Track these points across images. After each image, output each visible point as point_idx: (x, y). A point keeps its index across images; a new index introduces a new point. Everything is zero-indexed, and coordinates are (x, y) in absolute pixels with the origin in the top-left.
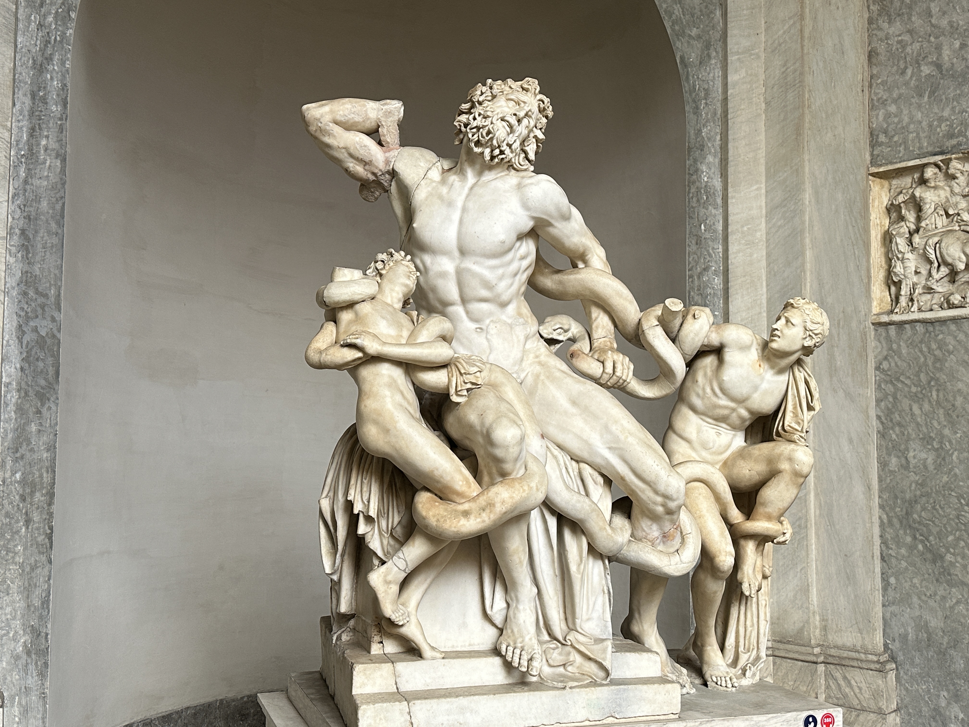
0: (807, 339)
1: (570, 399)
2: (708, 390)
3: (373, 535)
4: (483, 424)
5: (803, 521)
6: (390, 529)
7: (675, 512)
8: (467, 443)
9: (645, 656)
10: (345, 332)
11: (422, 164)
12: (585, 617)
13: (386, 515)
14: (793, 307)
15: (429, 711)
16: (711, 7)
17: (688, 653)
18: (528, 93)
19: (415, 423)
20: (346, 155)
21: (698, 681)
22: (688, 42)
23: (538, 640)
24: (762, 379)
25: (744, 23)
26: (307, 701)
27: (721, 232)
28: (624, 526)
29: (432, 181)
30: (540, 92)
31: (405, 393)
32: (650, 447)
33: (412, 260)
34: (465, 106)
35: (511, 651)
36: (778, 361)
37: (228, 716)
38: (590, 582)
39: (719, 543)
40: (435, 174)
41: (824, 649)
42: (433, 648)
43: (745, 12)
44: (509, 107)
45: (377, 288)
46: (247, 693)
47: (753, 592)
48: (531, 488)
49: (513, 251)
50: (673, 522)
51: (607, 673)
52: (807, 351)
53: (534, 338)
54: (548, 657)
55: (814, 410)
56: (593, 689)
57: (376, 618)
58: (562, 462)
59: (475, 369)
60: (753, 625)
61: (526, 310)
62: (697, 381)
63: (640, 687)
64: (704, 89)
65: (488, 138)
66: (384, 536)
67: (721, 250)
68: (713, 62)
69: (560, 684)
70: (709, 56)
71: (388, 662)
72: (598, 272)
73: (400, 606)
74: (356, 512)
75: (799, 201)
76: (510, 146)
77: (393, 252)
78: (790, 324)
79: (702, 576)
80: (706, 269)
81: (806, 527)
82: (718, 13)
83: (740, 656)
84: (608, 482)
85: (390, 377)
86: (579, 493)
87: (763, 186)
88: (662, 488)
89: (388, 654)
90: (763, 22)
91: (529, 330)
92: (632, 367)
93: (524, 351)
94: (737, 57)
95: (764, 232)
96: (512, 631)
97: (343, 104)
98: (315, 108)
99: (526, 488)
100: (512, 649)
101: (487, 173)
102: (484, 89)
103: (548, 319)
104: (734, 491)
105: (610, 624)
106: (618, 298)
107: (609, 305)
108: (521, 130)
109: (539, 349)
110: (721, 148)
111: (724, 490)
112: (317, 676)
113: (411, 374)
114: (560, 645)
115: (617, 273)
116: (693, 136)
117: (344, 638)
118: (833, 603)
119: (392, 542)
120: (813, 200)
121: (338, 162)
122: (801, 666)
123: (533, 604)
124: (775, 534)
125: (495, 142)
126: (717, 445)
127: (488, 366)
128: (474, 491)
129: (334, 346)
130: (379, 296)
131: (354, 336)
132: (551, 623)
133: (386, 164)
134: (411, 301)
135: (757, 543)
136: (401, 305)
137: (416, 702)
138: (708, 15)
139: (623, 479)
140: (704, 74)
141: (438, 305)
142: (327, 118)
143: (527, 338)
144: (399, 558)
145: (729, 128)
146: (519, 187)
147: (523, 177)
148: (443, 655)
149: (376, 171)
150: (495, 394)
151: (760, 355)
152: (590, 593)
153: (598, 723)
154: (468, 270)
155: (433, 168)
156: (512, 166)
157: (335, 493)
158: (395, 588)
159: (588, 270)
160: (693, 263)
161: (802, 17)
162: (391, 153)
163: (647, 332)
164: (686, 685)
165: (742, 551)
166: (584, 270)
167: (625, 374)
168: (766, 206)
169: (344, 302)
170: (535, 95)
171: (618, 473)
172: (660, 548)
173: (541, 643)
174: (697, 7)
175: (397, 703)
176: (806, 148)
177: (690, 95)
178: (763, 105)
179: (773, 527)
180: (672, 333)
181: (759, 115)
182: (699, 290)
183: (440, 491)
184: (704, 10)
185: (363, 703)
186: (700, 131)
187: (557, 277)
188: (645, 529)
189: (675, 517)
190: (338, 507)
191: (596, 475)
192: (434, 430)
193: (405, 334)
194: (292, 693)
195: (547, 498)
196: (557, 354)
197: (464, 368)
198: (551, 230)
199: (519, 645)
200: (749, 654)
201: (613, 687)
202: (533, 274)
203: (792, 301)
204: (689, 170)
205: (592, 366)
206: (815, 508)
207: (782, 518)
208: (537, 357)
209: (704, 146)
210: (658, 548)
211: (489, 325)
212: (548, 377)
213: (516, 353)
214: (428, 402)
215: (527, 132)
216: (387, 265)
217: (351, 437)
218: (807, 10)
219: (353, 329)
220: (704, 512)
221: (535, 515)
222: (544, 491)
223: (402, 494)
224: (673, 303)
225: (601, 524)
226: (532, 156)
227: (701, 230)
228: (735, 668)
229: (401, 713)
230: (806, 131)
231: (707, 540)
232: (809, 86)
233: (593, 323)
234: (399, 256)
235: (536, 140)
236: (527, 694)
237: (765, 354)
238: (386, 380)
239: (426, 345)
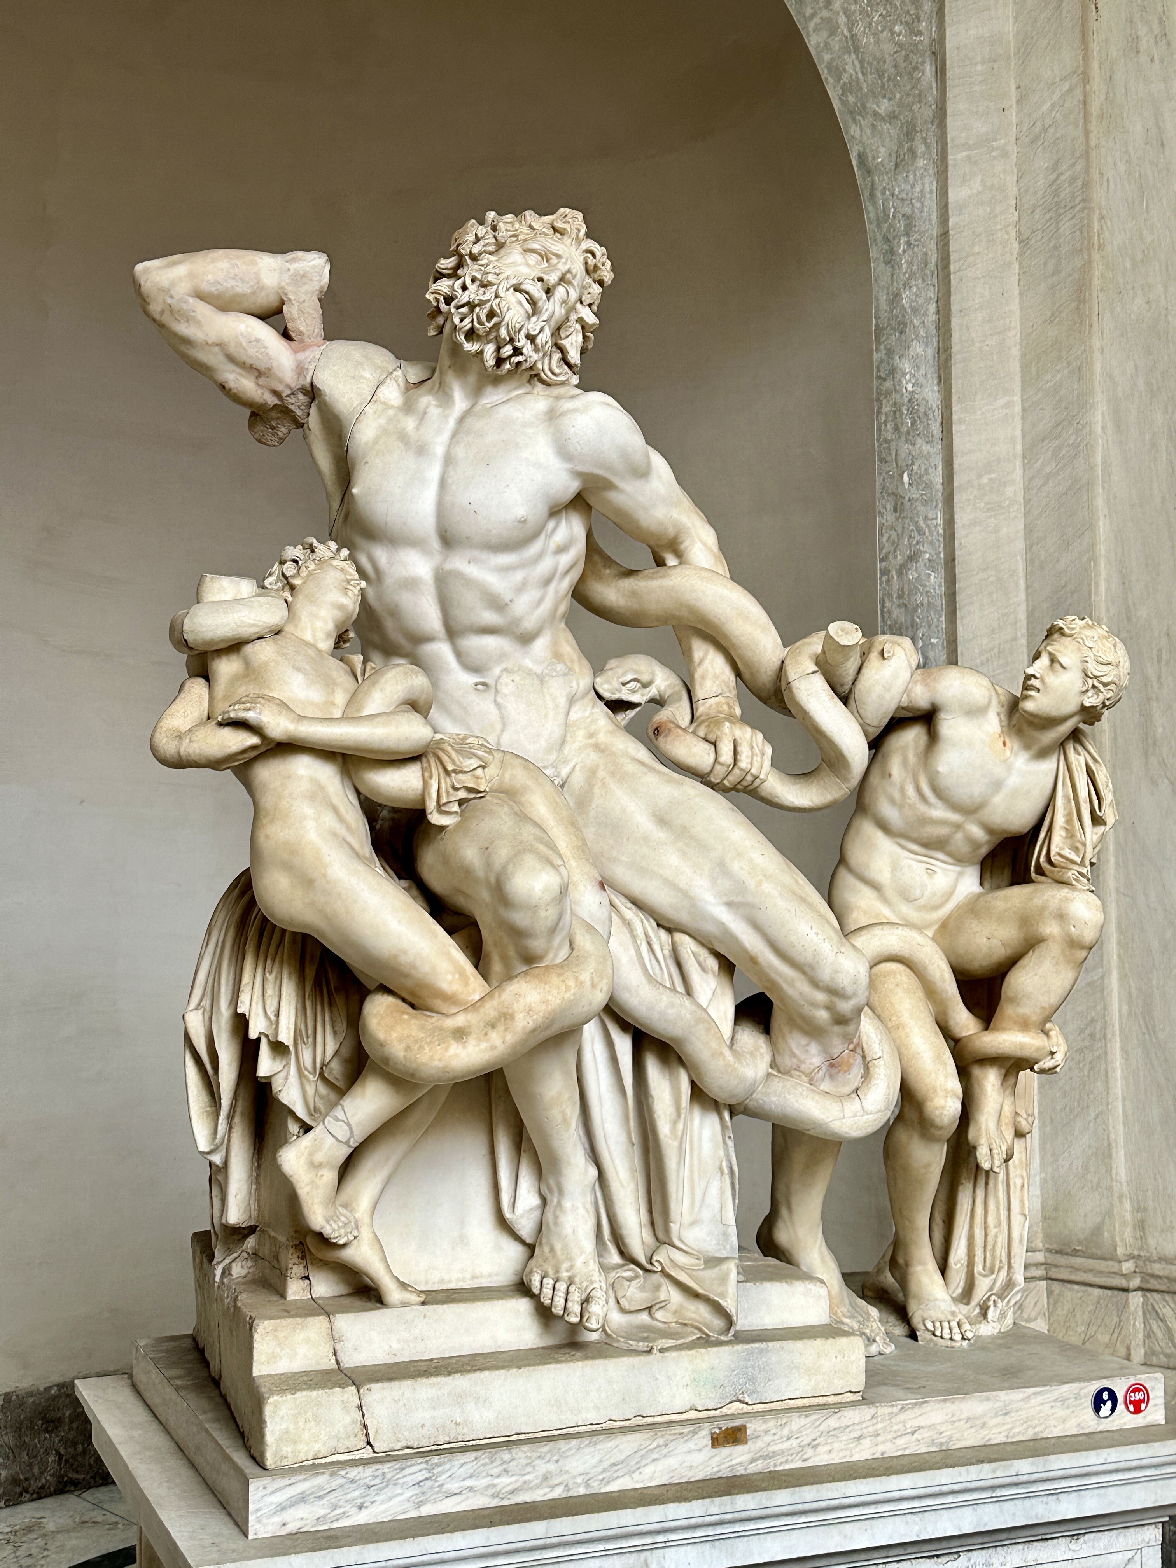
0: (1090, 694)
1: (654, 815)
2: (911, 791)
3: (286, 1078)
4: (488, 865)
5: (1098, 1026)
6: (318, 1066)
7: (851, 1020)
8: (460, 901)
9: (800, 1287)
10: (226, 697)
11: (367, 374)
12: (687, 1219)
13: (311, 1040)
14: (1063, 634)
15: (396, 1401)
16: (915, 58)
17: (881, 1278)
18: (565, 238)
19: (361, 868)
20: (221, 358)
21: (899, 1330)
22: (873, 125)
23: (601, 1264)
24: (1009, 769)
25: (977, 88)
26: (169, 1392)
27: (940, 487)
28: (757, 1049)
29: (387, 406)
30: (588, 236)
31: (342, 810)
32: (803, 900)
33: (352, 558)
34: (446, 263)
35: (550, 1286)
36: (1036, 734)
37: (21, 1423)
38: (696, 1154)
39: (933, 1075)
40: (392, 393)
41: (1140, 1263)
42: (404, 1286)
43: (979, 67)
44: (528, 265)
45: (285, 613)
46: (56, 1378)
47: (997, 1163)
48: (580, 984)
49: (542, 537)
50: (848, 1038)
51: (729, 1321)
52: (1090, 715)
53: (586, 699)
54: (620, 1295)
55: (1105, 824)
56: (703, 1350)
57: (296, 1232)
58: (640, 931)
59: (474, 763)
60: (998, 1224)
61: (569, 648)
62: (890, 775)
63: (789, 1345)
64: (904, 215)
65: (489, 325)
66: (308, 1080)
67: (940, 521)
68: (921, 163)
69: (641, 1344)
70: (912, 152)
71: (319, 1315)
72: (703, 574)
73: (340, 1209)
74: (253, 1034)
75: (1084, 427)
76: (531, 338)
77: (315, 543)
78: (1057, 666)
79: (902, 1135)
80: (913, 558)
81: (1105, 1037)
82: (929, 70)
83: (977, 1282)
84: (727, 967)
85: (314, 781)
86: (674, 990)
87: (1017, 398)
88: (825, 975)
89: (320, 1298)
90: (1013, 87)
91: (574, 685)
92: (769, 750)
93: (567, 726)
94: (964, 154)
95: (1019, 486)
96: (552, 1250)
97: (213, 261)
98: (159, 268)
99: (571, 983)
100: (552, 1282)
101: (489, 389)
102: (481, 231)
103: (612, 663)
104: (960, 978)
105: (733, 1230)
106: (741, 623)
107: (725, 636)
108: (553, 308)
109: (595, 721)
110: (938, 328)
111: (942, 976)
112: (188, 1343)
113: (353, 773)
114: (641, 1272)
115: (738, 576)
116: (884, 306)
117: (238, 1270)
118: (1155, 1179)
119: (323, 1090)
120: (1110, 425)
121: (204, 370)
122: (1099, 1297)
123: (589, 1198)
124: (1035, 1055)
125: (503, 332)
126: (927, 893)
127: (498, 756)
128: (474, 991)
129: (205, 723)
130: (289, 628)
131: (242, 706)
132: (625, 1232)
133: (299, 374)
134: (352, 634)
135: (1003, 1071)
136: (331, 643)
137: (375, 1386)
138: (910, 74)
139: (753, 960)
140: (903, 186)
141: (402, 641)
142: (183, 289)
143: (572, 701)
144: (337, 1119)
145: (952, 289)
146: (552, 416)
147: (558, 398)
148: (423, 1298)
149: (280, 388)
150: (511, 808)
151: (1005, 723)
152: (696, 1174)
153: (713, 1413)
154: (458, 575)
155: (388, 381)
156: (537, 375)
157: (214, 999)
158: (330, 1176)
159: (685, 571)
160: (888, 547)
161: (1086, 79)
162: (307, 353)
163: (795, 685)
164: (878, 1339)
165: (976, 1089)
166: (679, 570)
167: (756, 765)
168: (1024, 436)
169: (223, 641)
170: (579, 241)
171: (745, 950)
172: (825, 1086)
173: (605, 1268)
174: (887, 57)
175: (338, 1389)
176: (1095, 325)
177: (879, 226)
178: (1016, 245)
179: (1033, 1042)
180: (842, 685)
181: (1009, 265)
182: (900, 597)
183: (412, 993)
184: (903, 65)
185: (272, 1392)
186: (897, 295)
187: (628, 584)
188: (797, 1052)
189: (851, 1028)
190: (219, 1027)
191: (704, 954)
192: (400, 878)
193: (340, 698)
194: (141, 1378)
195: (611, 998)
196: (631, 729)
197: (453, 762)
198: (612, 496)
199: (565, 1275)
200: (994, 1276)
201: (739, 1347)
202: (582, 579)
203: (1060, 623)
204: (879, 370)
205: (695, 750)
206: (1120, 1001)
207: (1048, 1026)
208: (591, 735)
209: (905, 325)
210: (822, 1088)
211: (499, 678)
212: (613, 774)
213: (552, 728)
214: (387, 825)
215: (563, 311)
216: (303, 569)
217: (243, 894)
218: (1095, 65)
219: (242, 690)
220: (906, 1017)
221: (591, 1033)
222: (605, 988)
223: (339, 1000)
224: (843, 630)
225: (714, 1045)
226: (574, 356)
227: (903, 483)
228: (968, 1303)
229: (345, 1409)
230: (1095, 295)
231: (911, 1070)
232: (1100, 209)
233: (695, 669)
234: (326, 550)
235: (583, 327)
236: (580, 1364)
237: (1014, 722)
238: (305, 786)
239: (380, 719)
